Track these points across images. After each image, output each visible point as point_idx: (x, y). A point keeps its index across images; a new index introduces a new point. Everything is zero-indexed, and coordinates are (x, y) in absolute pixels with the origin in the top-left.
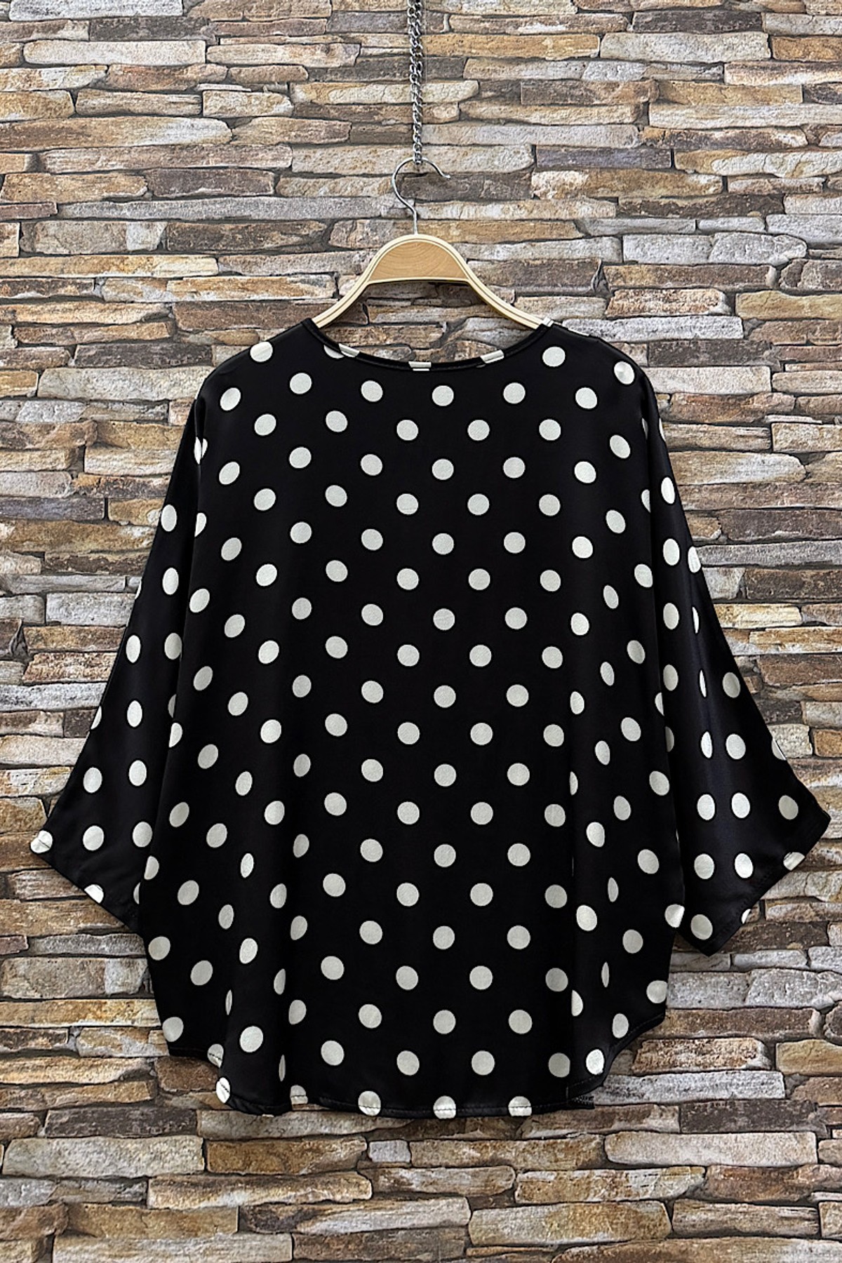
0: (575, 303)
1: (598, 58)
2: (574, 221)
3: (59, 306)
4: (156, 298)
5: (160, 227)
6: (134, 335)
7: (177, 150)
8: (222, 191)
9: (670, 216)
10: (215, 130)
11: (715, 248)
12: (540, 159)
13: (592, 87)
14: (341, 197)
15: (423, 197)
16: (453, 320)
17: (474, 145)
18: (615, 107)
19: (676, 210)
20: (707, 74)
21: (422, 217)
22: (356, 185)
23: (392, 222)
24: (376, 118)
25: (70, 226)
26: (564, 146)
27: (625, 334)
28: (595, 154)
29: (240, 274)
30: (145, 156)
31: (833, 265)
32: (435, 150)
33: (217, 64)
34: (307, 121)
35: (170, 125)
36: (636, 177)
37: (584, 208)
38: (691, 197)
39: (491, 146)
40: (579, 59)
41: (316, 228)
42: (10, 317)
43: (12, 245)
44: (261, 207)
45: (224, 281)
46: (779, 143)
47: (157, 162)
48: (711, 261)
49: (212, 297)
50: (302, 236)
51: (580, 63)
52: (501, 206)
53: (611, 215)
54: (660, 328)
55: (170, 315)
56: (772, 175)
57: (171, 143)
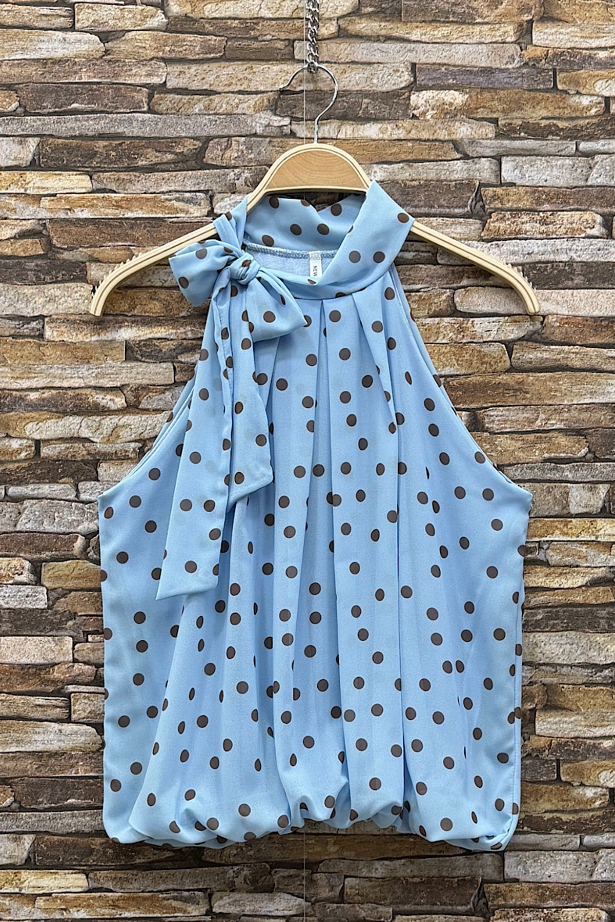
0: (452, 224)
2: (453, 141)
5: (33, 143)
6: (8, 251)
7: (49, 65)
8: (95, 107)
9: (550, 137)
10: (87, 44)
11: (595, 170)
12: (421, 78)
14: (216, 114)
15: (299, 116)
17: (353, 62)
18: (497, 26)
21: (298, 135)
22: (231, 102)
23: (268, 140)
24: (252, 33)
26: (445, 64)
28: (476, 74)
29: (115, 192)
30: (17, 70)
34: (181, 36)
35: (42, 38)
36: (517, 97)
37: (462, 129)
38: (572, 119)
39: (370, 64)
41: (189, 146)
44: (135, 124)
45: (98, 198)
47: (29, 77)
48: (589, 183)
49: (86, 214)
50: (176, 154)
52: (379, 126)
53: (490, 136)
54: (536, 250)
55: (44, 232)
57: (43, 57)
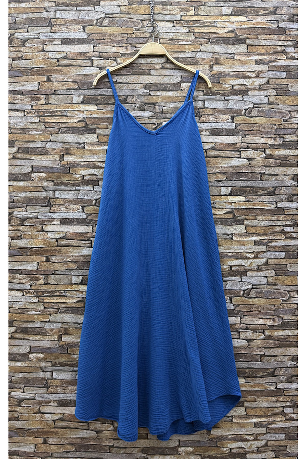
1: (200, 51)
3: (56, 118)
4: (81, 116)
13: (198, 60)
16: (159, 123)
19: (219, 94)
20: (230, 57)
25: (58, 96)
27: (204, 127)
31: (260, 109)
32: (155, 77)
33: (96, 52)
40: (195, 51)
42: (43, 120)
43: (43, 101)
46: (248, 76)
51: (195, 53)
56: (246, 85)
